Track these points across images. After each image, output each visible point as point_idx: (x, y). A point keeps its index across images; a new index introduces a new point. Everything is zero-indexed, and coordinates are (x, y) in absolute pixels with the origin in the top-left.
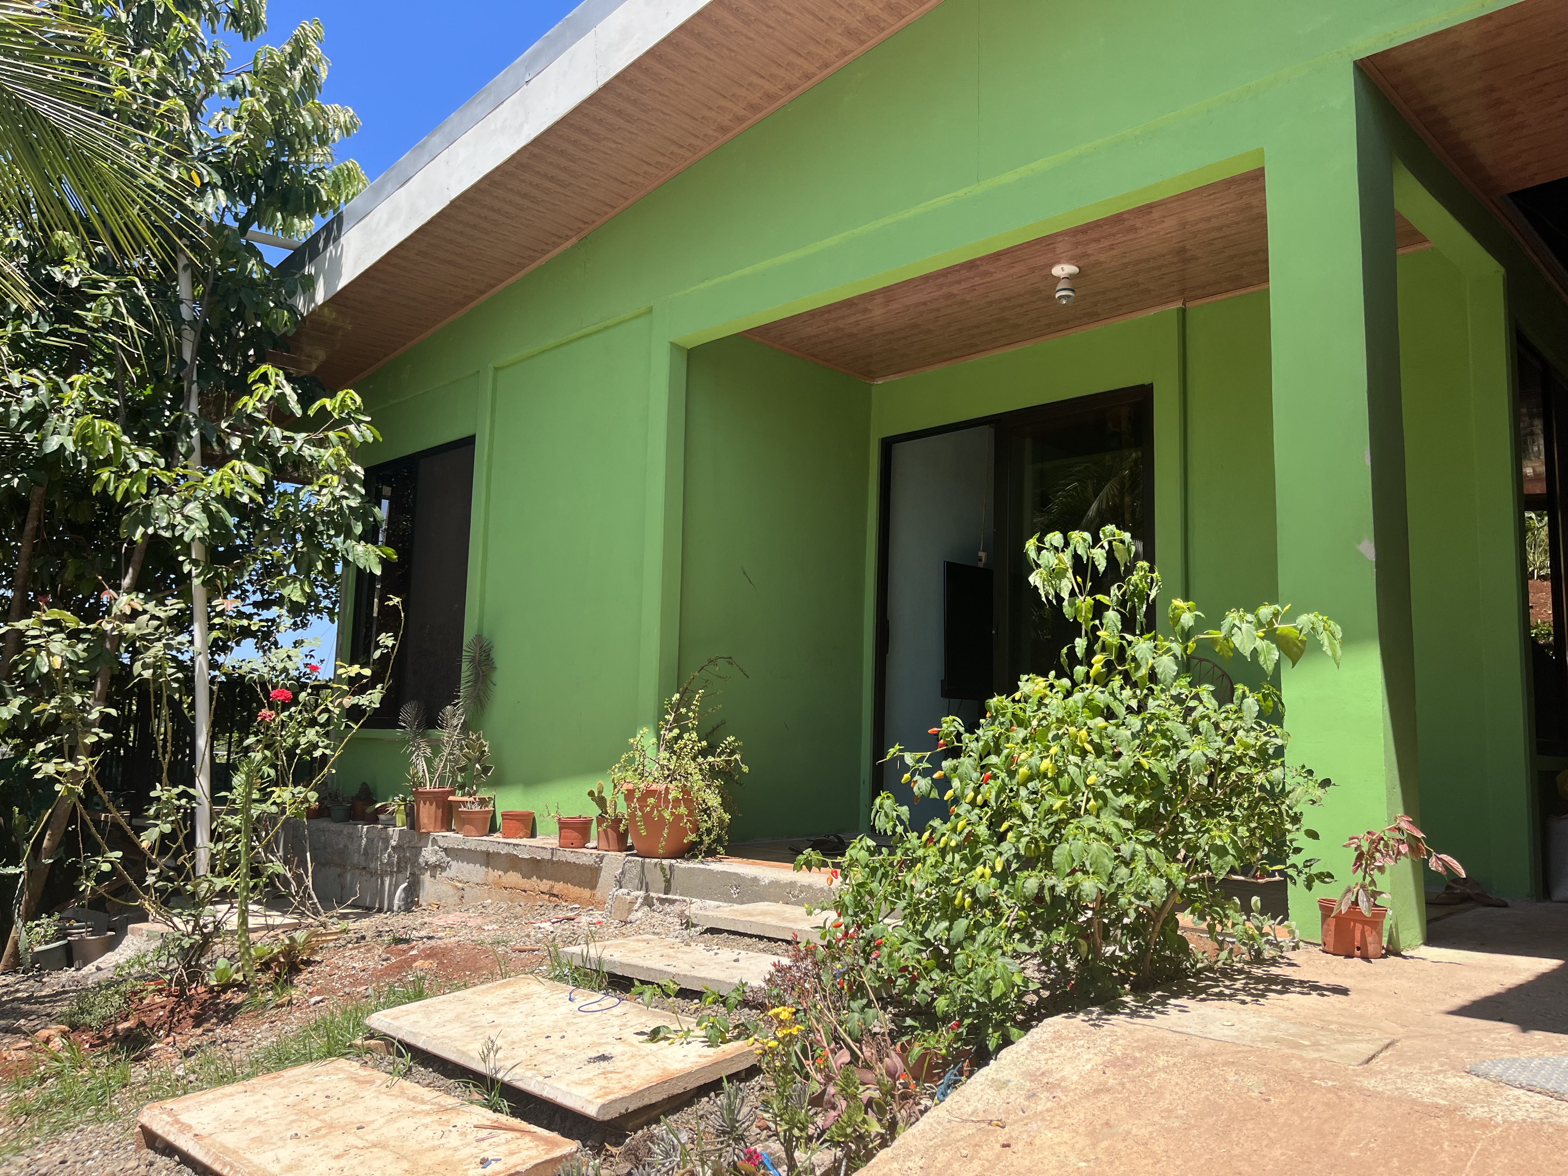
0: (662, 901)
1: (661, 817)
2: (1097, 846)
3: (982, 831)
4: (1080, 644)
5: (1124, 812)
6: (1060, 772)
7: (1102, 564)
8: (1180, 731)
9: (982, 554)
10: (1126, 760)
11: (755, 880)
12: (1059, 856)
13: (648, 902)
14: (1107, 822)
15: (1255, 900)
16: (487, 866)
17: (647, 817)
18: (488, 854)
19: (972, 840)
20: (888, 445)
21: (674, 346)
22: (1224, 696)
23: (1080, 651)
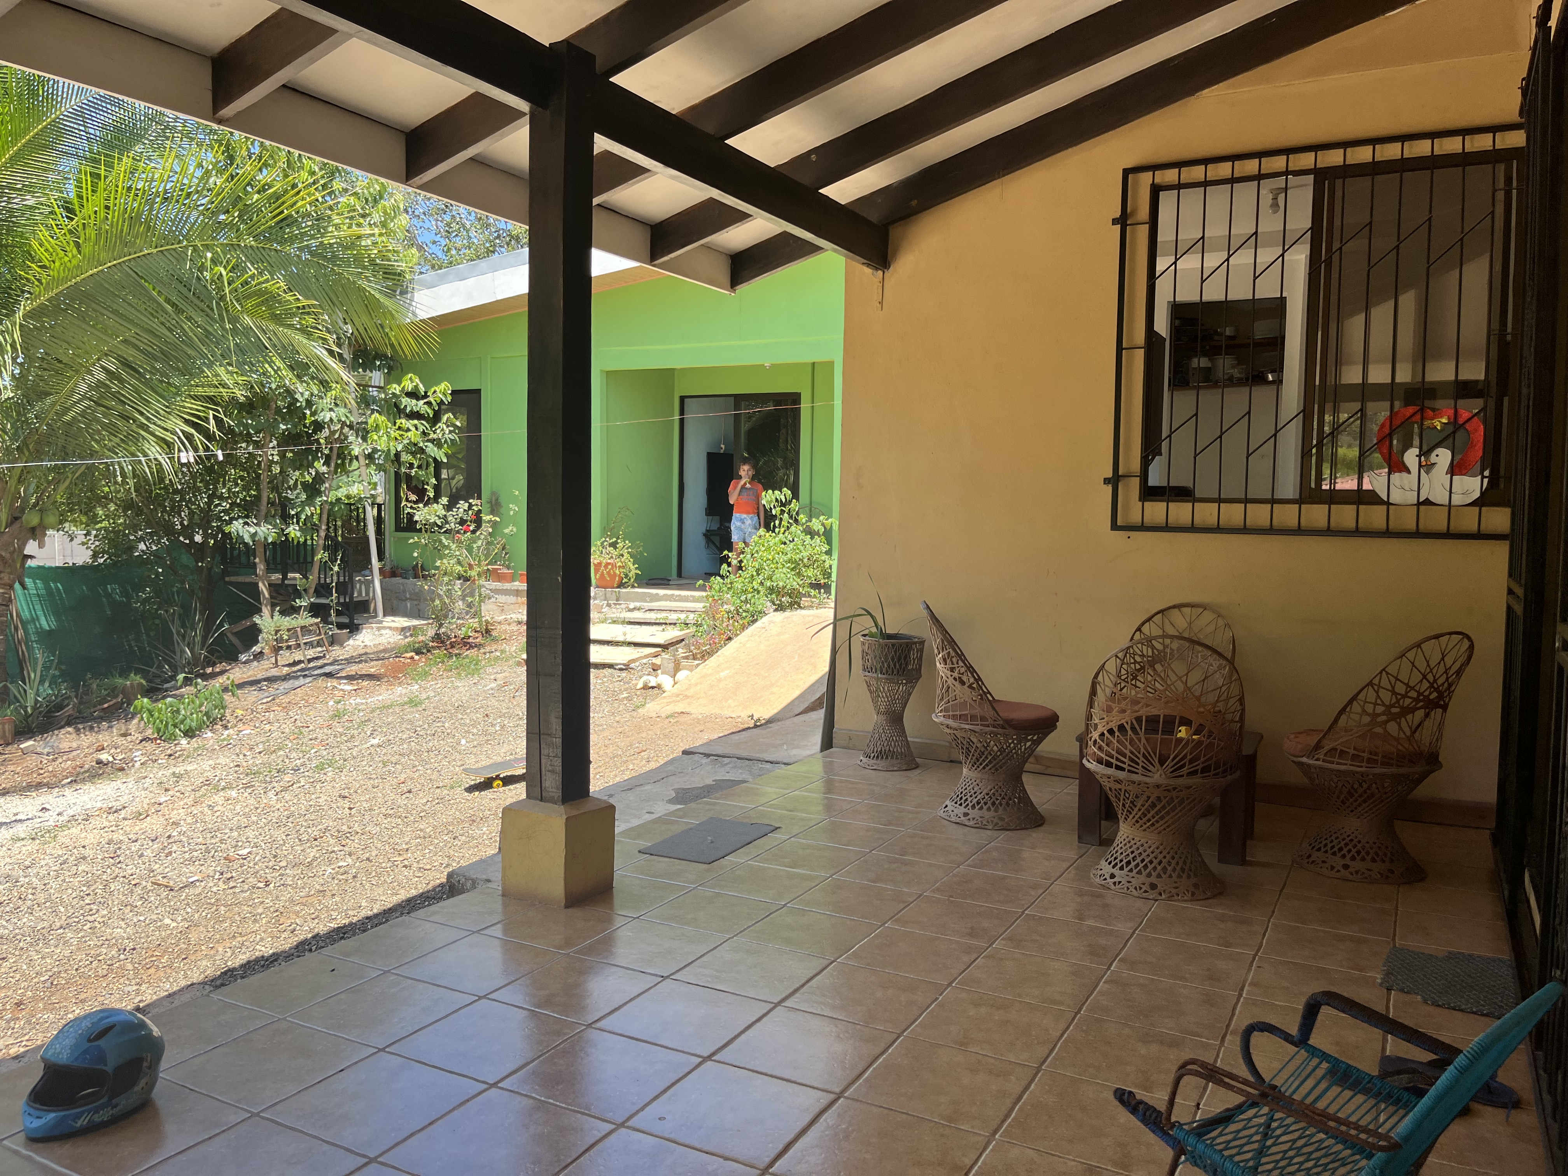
0: (615, 604)
1: (615, 573)
2: (782, 575)
3: (755, 573)
4: (777, 522)
5: (788, 568)
6: (774, 559)
7: (784, 500)
8: (802, 548)
9: (723, 446)
10: (789, 556)
11: (657, 594)
12: (773, 578)
13: (609, 605)
14: (785, 570)
15: (822, 591)
16: (517, 596)
17: (609, 573)
18: (517, 590)
19: (752, 576)
20: (682, 399)
21: (602, 371)
22: (812, 538)
23: (777, 524)
